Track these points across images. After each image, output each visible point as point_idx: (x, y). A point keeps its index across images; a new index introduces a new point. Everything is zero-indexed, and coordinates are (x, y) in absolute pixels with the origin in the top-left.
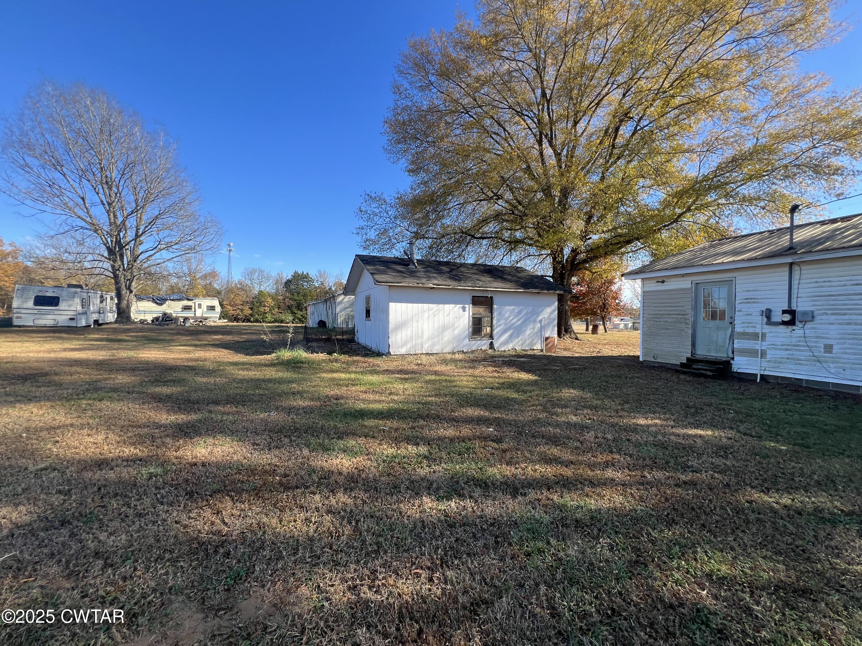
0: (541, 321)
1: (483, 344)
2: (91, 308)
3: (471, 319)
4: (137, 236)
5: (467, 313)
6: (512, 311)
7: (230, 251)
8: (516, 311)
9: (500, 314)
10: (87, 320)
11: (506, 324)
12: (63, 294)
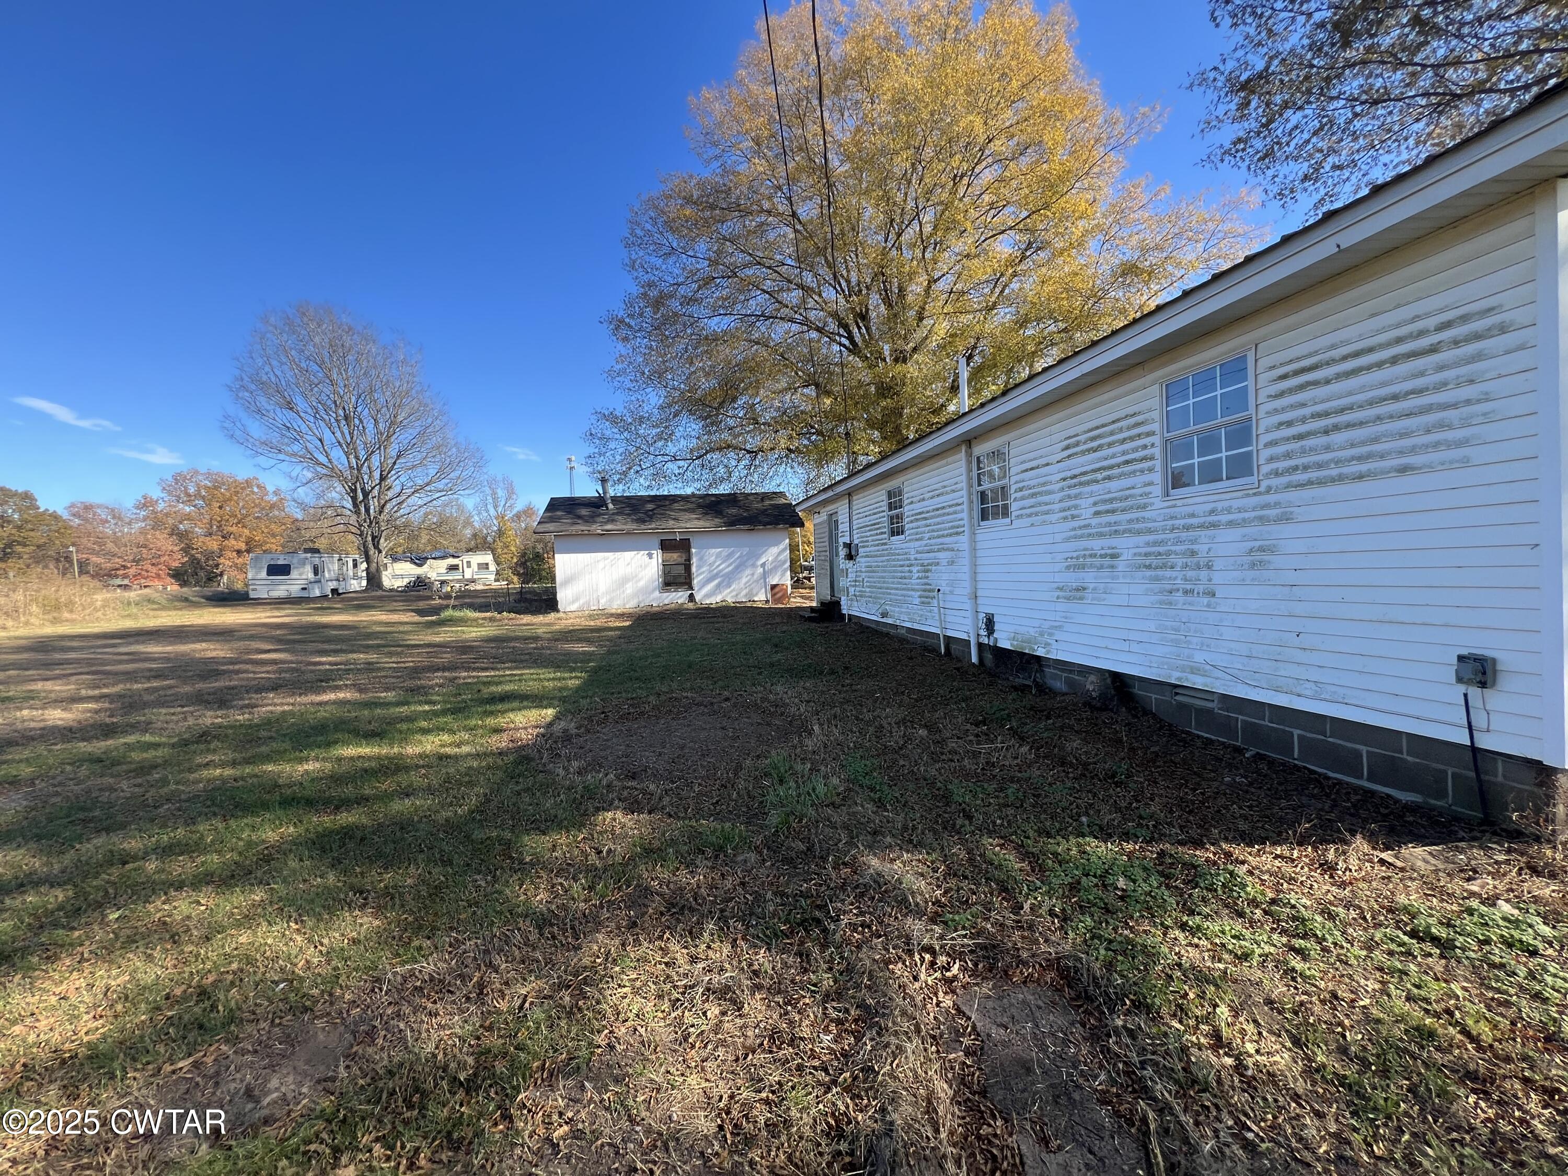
0: (763, 565)
1: (678, 597)
2: (327, 575)
3: (661, 567)
4: (383, 478)
5: (654, 561)
6: (718, 555)
7: (572, 468)
8: (725, 554)
9: (701, 559)
10: (322, 588)
11: (710, 572)
12: (294, 561)
